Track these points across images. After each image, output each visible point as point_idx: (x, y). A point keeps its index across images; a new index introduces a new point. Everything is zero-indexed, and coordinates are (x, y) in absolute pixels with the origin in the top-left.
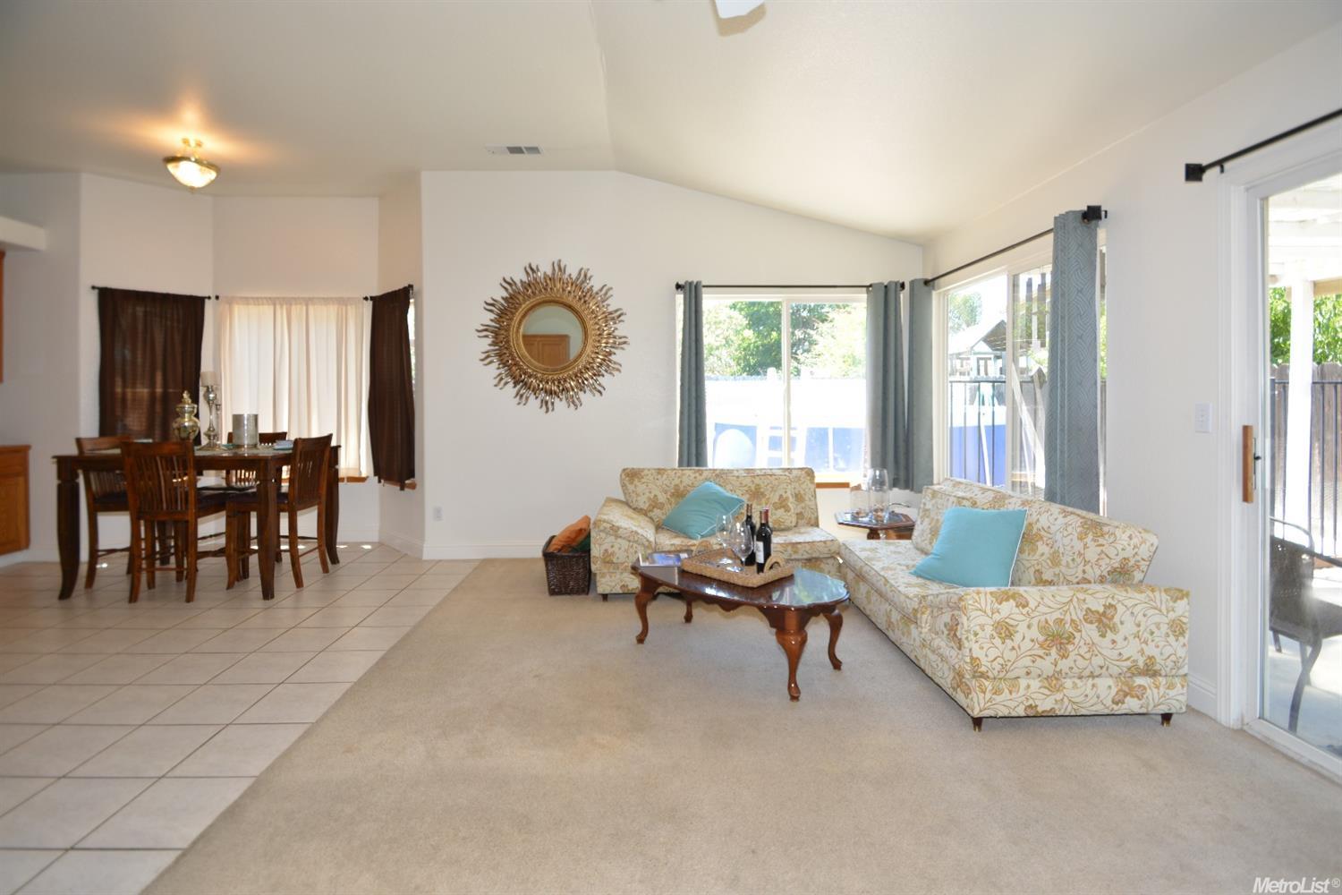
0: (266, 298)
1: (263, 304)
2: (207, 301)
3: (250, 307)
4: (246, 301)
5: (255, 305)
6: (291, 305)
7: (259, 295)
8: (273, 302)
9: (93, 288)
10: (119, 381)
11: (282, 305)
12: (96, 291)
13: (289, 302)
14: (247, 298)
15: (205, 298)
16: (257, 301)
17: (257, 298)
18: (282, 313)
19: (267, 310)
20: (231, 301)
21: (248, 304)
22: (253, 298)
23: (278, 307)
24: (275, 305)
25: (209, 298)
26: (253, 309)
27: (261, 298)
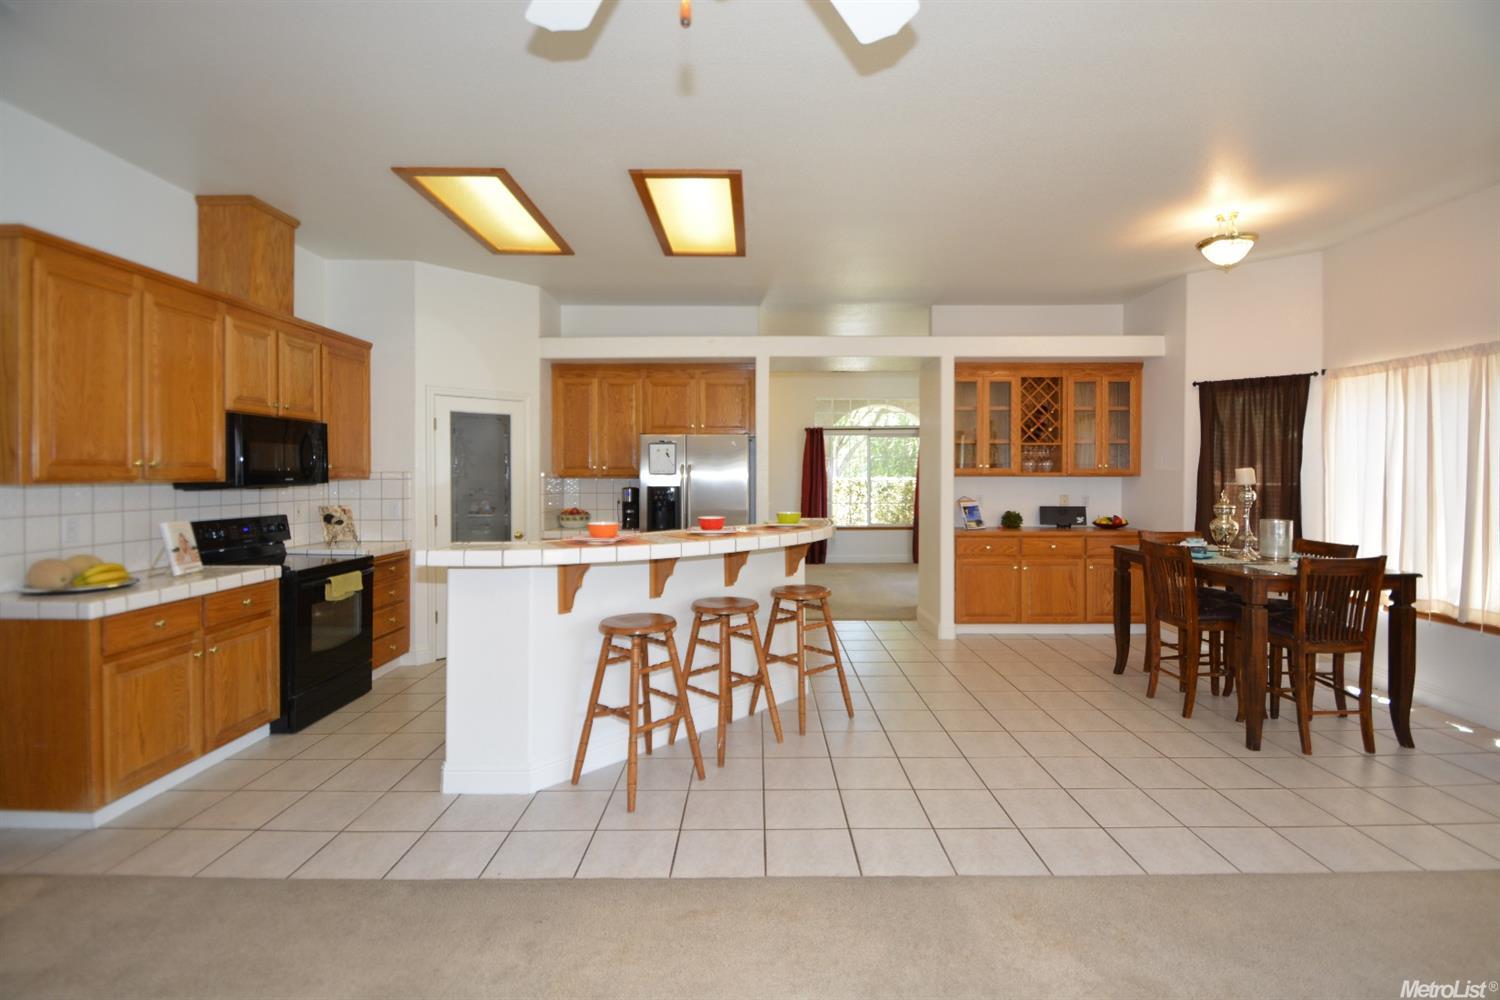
0: (1376, 364)
1: (1373, 372)
2: (1312, 377)
3: (1359, 377)
4: (1354, 371)
5: (1364, 374)
6: (1407, 367)
7: (1368, 362)
8: (1385, 366)
9: (1195, 384)
10: (1217, 473)
11: (1395, 370)
12: (1197, 386)
13: (1404, 364)
14: (1354, 368)
15: (1311, 374)
16: (1367, 369)
17: (1367, 366)
18: (1396, 380)
19: (1379, 378)
20: (1336, 376)
21: (1357, 375)
22: (1361, 366)
23: (1391, 373)
24: (1387, 371)
25: (1316, 374)
26: (1362, 380)
27: (1371, 364)
